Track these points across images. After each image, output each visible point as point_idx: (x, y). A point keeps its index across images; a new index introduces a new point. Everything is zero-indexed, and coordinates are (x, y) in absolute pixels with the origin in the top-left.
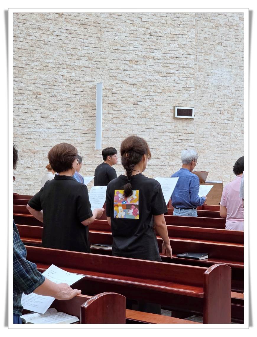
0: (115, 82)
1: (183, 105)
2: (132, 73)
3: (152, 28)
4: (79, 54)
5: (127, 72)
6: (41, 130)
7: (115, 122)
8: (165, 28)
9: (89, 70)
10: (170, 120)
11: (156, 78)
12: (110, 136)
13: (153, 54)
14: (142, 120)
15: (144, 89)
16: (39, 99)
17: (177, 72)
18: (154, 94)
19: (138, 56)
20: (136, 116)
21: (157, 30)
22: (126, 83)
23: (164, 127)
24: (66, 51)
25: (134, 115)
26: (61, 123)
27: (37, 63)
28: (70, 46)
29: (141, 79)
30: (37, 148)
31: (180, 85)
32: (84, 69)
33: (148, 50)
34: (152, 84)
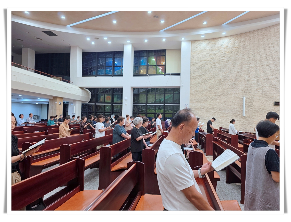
0: (251, 96)
1: (278, 101)
2: (257, 93)
3: (265, 77)
4: (238, 90)
5: (255, 93)
6: (226, 111)
7: (251, 108)
8: (270, 77)
9: (242, 93)
10: (272, 106)
11: (267, 93)
12: (249, 112)
13: (265, 86)
14: (261, 107)
15: (262, 97)
16: (226, 103)
17: (275, 90)
18: (266, 98)
19: (260, 87)
20: (259, 106)
21: (267, 78)
22: (255, 96)
23: (270, 109)
24: (234, 89)
25: (258, 106)
26: (232, 109)
27: (225, 94)
28: (235, 88)
29: (261, 94)
30: (225, 116)
31: (276, 94)
32: (240, 93)
33: (263, 85)
34: (265, 95)
